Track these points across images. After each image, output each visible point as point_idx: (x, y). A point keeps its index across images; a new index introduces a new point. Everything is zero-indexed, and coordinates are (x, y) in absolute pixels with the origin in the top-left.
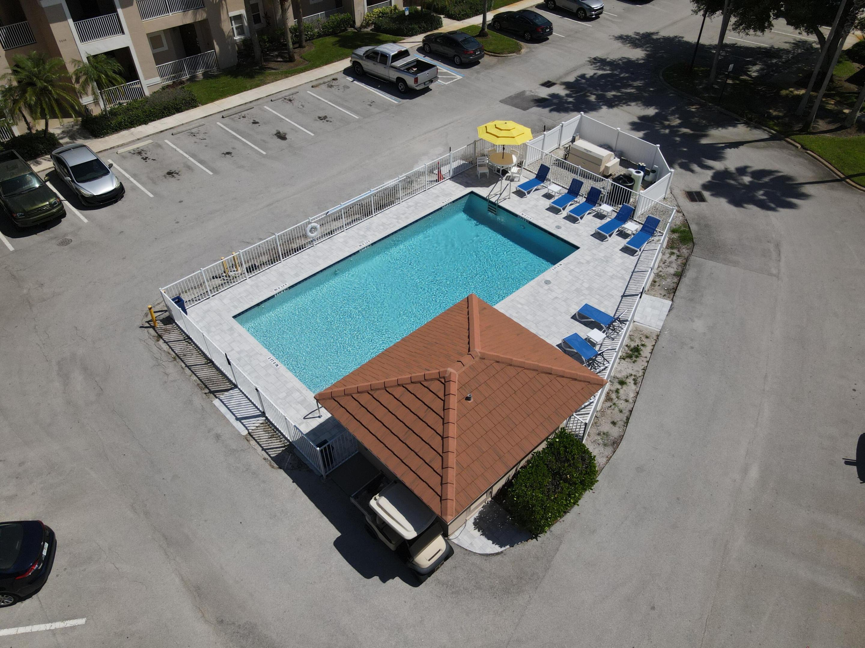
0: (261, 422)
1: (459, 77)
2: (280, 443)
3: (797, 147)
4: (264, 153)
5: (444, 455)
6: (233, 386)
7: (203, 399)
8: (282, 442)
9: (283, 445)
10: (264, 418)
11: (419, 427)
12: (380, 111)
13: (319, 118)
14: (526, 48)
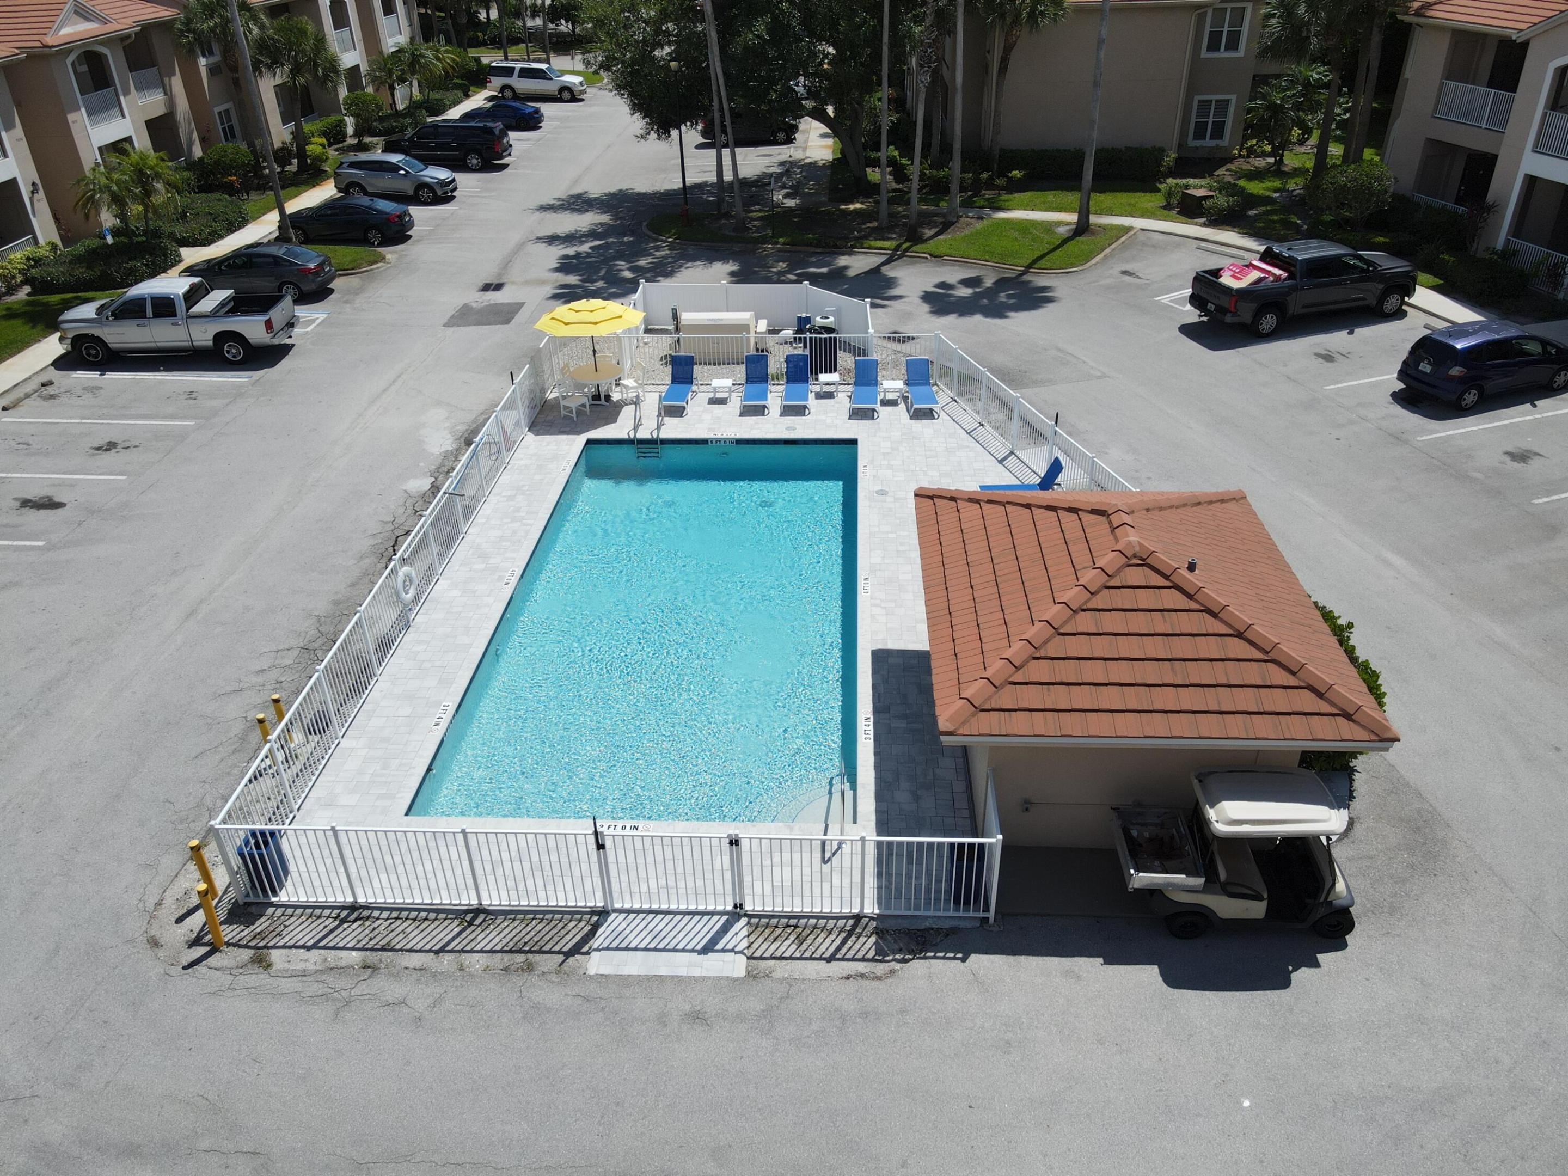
0: (745, 932)
1: (322, 316)
2: (833, 937)
3: (927, 258)
4: (41, 543)
5: (1273, 655)
6: (595, 918)
7: (559, 983)
8: (836, 931)
9: (843, 935)
10: (744, 921)
11: (1182, 648)
12: (228, 400)
13: (98, 449)
14: (390, 253)
